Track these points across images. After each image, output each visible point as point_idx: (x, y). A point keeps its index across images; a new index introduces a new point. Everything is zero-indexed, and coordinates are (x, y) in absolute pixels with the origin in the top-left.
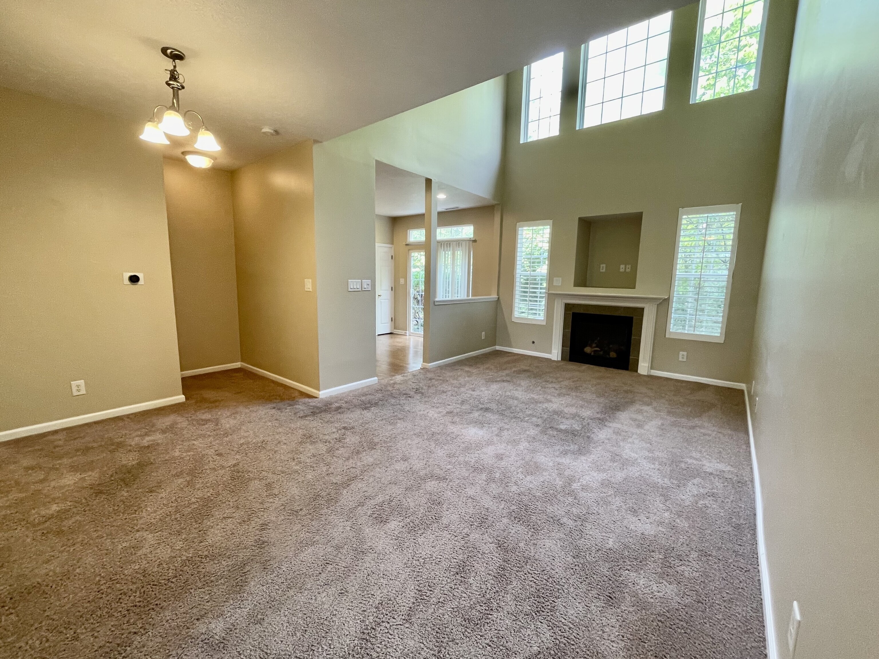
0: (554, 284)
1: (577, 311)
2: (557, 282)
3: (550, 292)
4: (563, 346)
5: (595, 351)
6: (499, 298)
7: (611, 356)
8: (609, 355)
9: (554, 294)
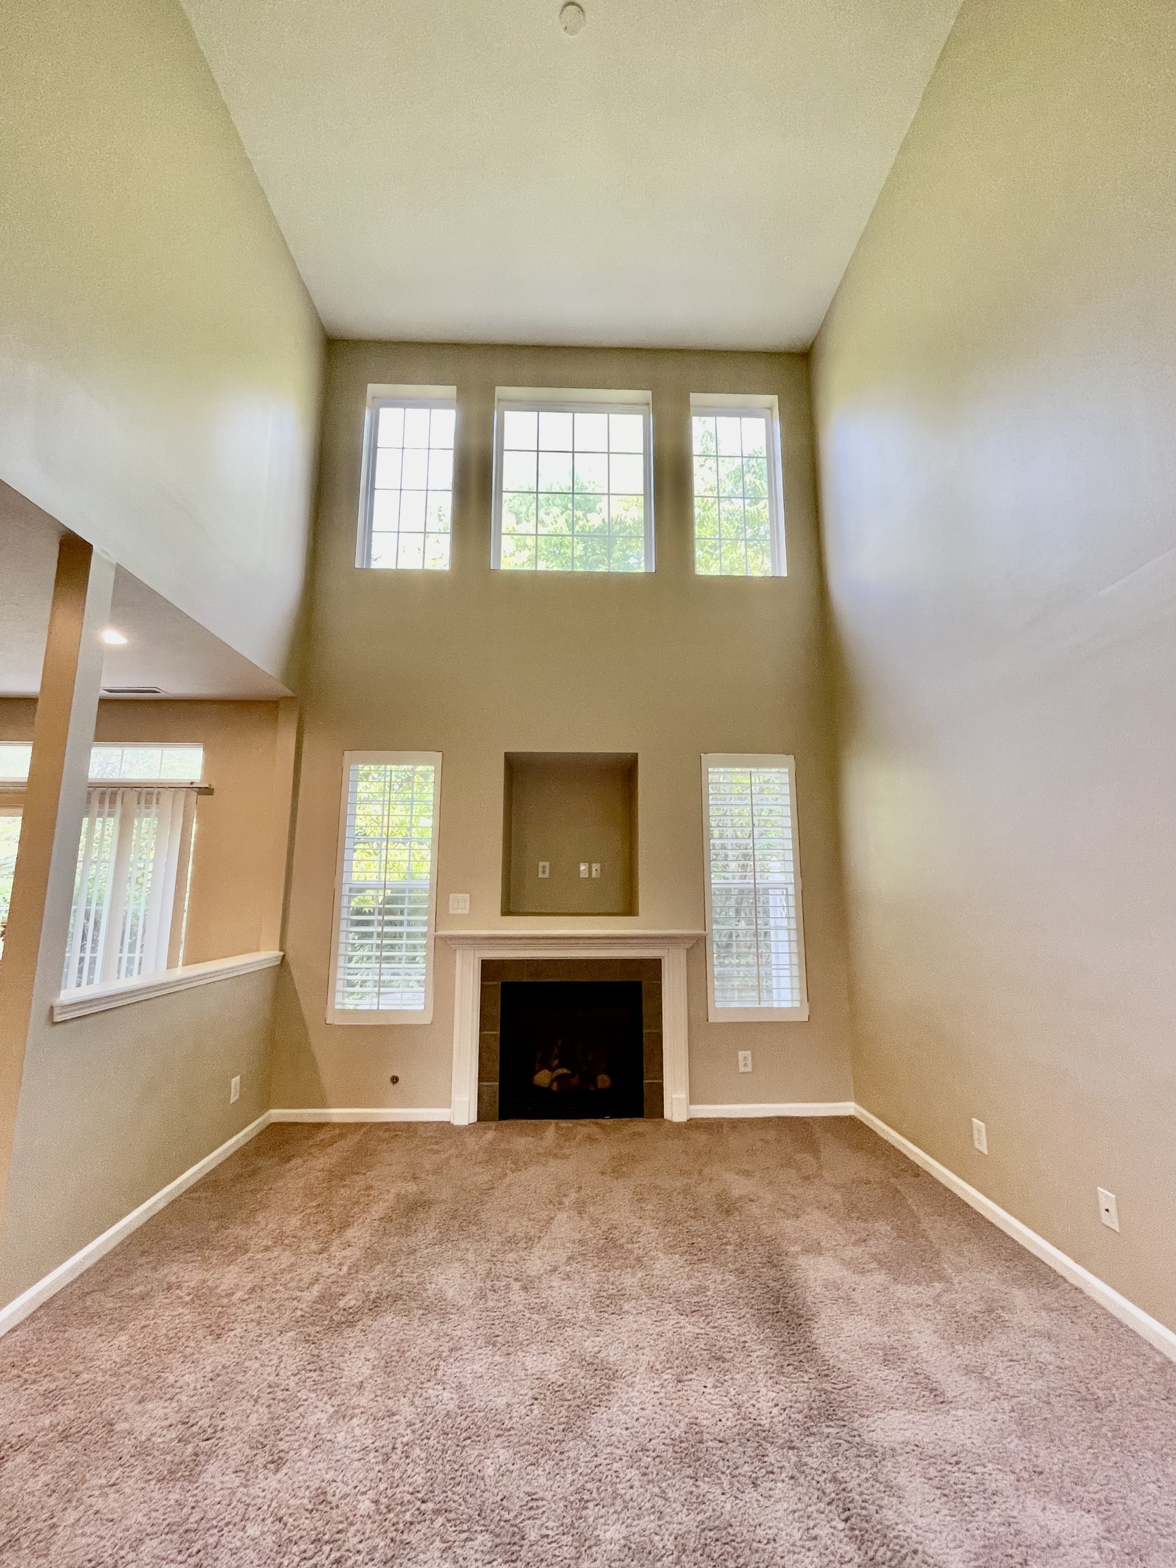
0: (451, 911)
1: (512, 978)
2: (459, 904)
3: (441, 933)
4: (480, 1079)
5: (559, 1078)
6: (284, 957)
7: (600, 1085)
8: (595, 1083)
9: (452, 938)
